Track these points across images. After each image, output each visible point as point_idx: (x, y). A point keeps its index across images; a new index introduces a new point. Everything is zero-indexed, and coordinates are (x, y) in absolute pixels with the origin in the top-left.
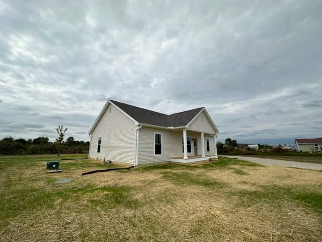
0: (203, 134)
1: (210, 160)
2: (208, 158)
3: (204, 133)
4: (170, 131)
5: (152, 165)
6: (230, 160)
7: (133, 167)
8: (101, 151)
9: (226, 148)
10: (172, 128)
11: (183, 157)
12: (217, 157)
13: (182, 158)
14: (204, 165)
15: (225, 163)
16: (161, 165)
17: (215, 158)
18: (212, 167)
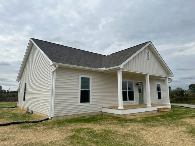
0: (148, 77)
1: (159, 110)
2: (155, 108)
3: (150, 76)
4: (102, 73)
5: (76, 117)
6: (188, 110)
7: (48, 119)
8: (26, 99)
9: (187, 95)
10: (104, 69)
11: (118, 107)
12: (170, 107)
13: (116, 108)
14: (146, 118)
15: (178, 115)
16: (88, 117)
17: (167, 108)
18: (157, 120)
